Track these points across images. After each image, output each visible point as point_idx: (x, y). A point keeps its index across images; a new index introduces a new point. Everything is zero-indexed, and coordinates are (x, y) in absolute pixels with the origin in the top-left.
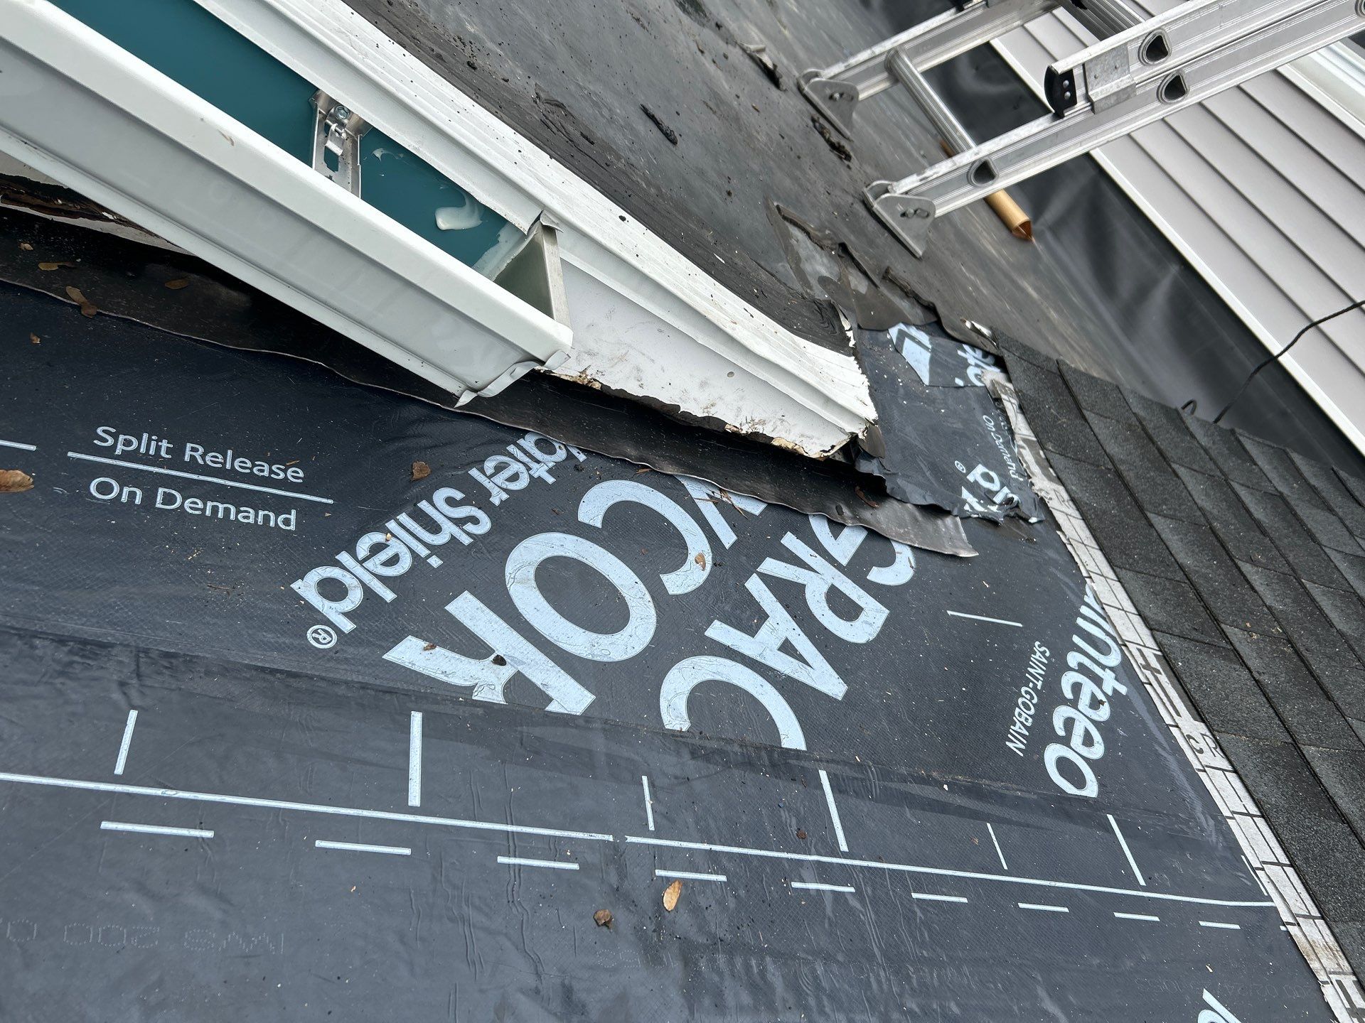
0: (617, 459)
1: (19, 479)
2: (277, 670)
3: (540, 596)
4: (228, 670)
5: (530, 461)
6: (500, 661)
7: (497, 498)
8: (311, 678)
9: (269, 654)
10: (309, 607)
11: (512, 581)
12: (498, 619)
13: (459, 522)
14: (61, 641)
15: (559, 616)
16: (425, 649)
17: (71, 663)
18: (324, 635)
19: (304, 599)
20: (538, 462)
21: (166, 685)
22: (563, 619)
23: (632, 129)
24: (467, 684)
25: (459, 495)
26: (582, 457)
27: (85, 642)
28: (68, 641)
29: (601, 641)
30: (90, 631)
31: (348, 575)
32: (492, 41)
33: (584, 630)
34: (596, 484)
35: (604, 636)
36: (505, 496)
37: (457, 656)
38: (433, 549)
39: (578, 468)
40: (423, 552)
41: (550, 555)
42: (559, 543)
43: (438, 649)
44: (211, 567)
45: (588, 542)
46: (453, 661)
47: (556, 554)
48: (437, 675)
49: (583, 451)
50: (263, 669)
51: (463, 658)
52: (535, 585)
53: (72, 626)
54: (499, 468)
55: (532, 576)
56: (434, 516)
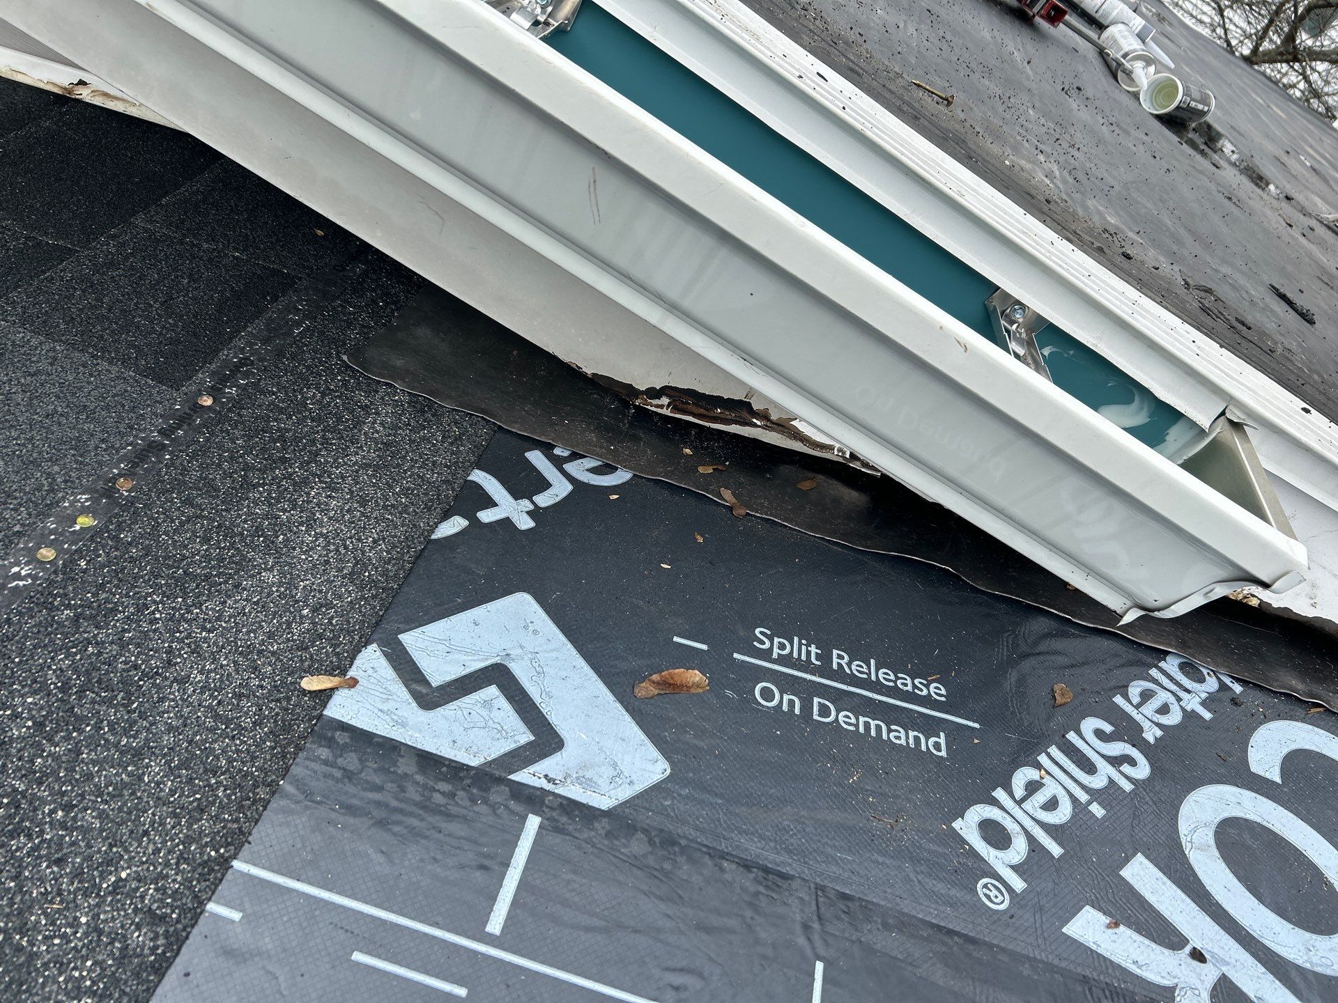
0: (1281, 693)
1: (697, 679)
2: (954, 931)
3: (1228, 871)
4: (905, 924)
5: (1178, 689)
6: (1198, 956)
7: (1151, 734)
8: (991, 946)
9: (942, 908)
10: (973, 853)
11: (1189, 845)
12: (1184, 896)
13: (1116, 761)
14: (747, 866)
15: (1257, 901)
16: (1109, 926)
17: (757, 894)
18: (995, 892)
19: (968, 844)
20: (1188, 691)
21: (847, 935)
22: (1262, 907)
23: (1272, 311)
24: (1166, 982)
25: (1108, 728)
26: (1238, 688)
27: (766, 870)
28: (752, 867)
29: (1317, 944)
30: (771, 858)
31: (1009, 819)
32: (1131, 230)
33: (1292, 926)
34: (1261, 724)
35: (1319, 938)
36: (1159, 733)
37: (1147, 942)
38: (1094, 794)
39: (1235, 701)
40: (1083, 797)
41: (1226, 815)
42: (1234, 800)
43: (1122, 928)
44: (873, 793)
45: (1270, 802)
46: (1143, 948)
47: (1234, 814)
48: (1128, 965)
49: (1238, 680)
50: (939, 928)
51: (1154, 945)
52: (1217, 854)
53: (754, 848)
54: (1146, 696)
55: (1212, 842)
56: (1085, 752)
